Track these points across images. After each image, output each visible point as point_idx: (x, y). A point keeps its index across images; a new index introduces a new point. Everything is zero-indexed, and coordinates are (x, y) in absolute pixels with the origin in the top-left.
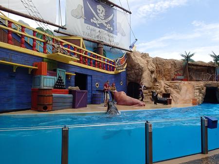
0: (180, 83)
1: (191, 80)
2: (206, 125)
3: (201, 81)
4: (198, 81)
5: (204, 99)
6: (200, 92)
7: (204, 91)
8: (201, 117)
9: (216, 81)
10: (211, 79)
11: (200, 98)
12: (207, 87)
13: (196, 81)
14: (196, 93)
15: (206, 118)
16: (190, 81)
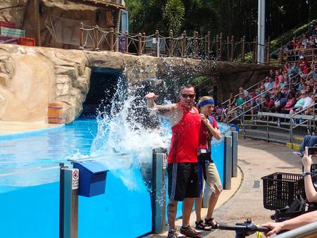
0: (11, 51)
1: (48, 43)
2: (75, 186)
3: (77, 48)
4: (70, 47)
5: (85, 104)
6: (74, 84)
7: (84, 79)
8: (62, 165)
9: (120, 50)
10: (106, 46)
11: (73, 102)
12: (93, 69)
13: (64, 47)
14: (59, 87)
15: (76, 165)
16: (44, 45)
